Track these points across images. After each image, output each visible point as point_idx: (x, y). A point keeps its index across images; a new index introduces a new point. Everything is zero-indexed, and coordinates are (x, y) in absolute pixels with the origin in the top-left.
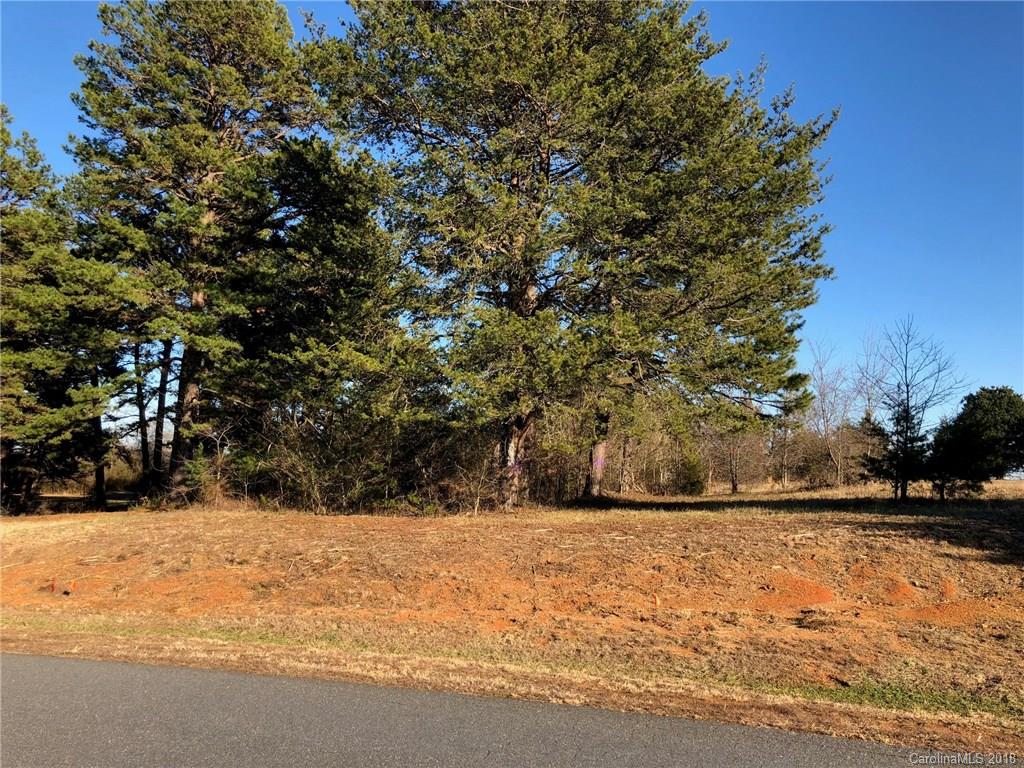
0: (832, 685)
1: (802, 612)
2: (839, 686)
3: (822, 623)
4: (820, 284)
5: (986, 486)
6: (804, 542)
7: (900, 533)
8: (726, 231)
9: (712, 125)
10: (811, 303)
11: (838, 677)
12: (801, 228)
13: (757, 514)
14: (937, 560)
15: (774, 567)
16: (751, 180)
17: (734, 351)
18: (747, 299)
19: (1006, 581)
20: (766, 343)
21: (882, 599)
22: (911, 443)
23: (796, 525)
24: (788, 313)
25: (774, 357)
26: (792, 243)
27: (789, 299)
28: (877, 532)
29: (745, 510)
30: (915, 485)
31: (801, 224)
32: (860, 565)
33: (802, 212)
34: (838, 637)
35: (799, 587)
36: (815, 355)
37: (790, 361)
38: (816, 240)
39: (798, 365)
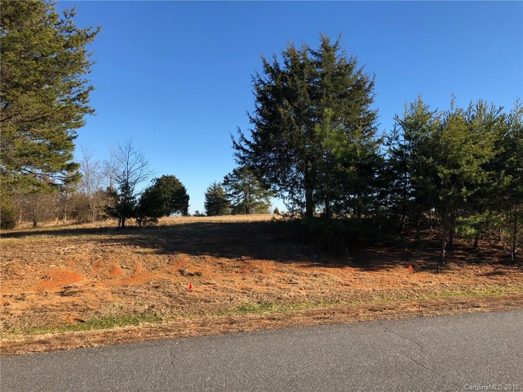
0: (76, 323)
1: (65, 288)
2: (79, 323)
3: (75, 292)
4: (86, 117)
5: (159, 220)
6: (69, 251)
7: (119, 243)
8: (32, 78)
9: (25, 14)
10: (81, 126)
11: (79, 318)
12: (78, 85)
13: (45, 238)
14: (134, 255)
15: (51, 266)
16: (48, 51)
17: (35, 147)
18: (44, 119)
19: (162, 262)
20: (55, 144)
21: (107, 276)
22: (128, 199)
23: (66, 243)
24: (69, 130)
25: (61, 153)
26: (72, 92)
27: (69, 122)
28: (108, 244)
29: (37, 236)
30: (128, 220)
31: (78, 83)
32: (98, 261)
33: (79, 76)
34: (82, 298)
35: (64, 275)
36: (84, 154)
37: (70, 156)
38: (86, 93)
39: (74, 158)
